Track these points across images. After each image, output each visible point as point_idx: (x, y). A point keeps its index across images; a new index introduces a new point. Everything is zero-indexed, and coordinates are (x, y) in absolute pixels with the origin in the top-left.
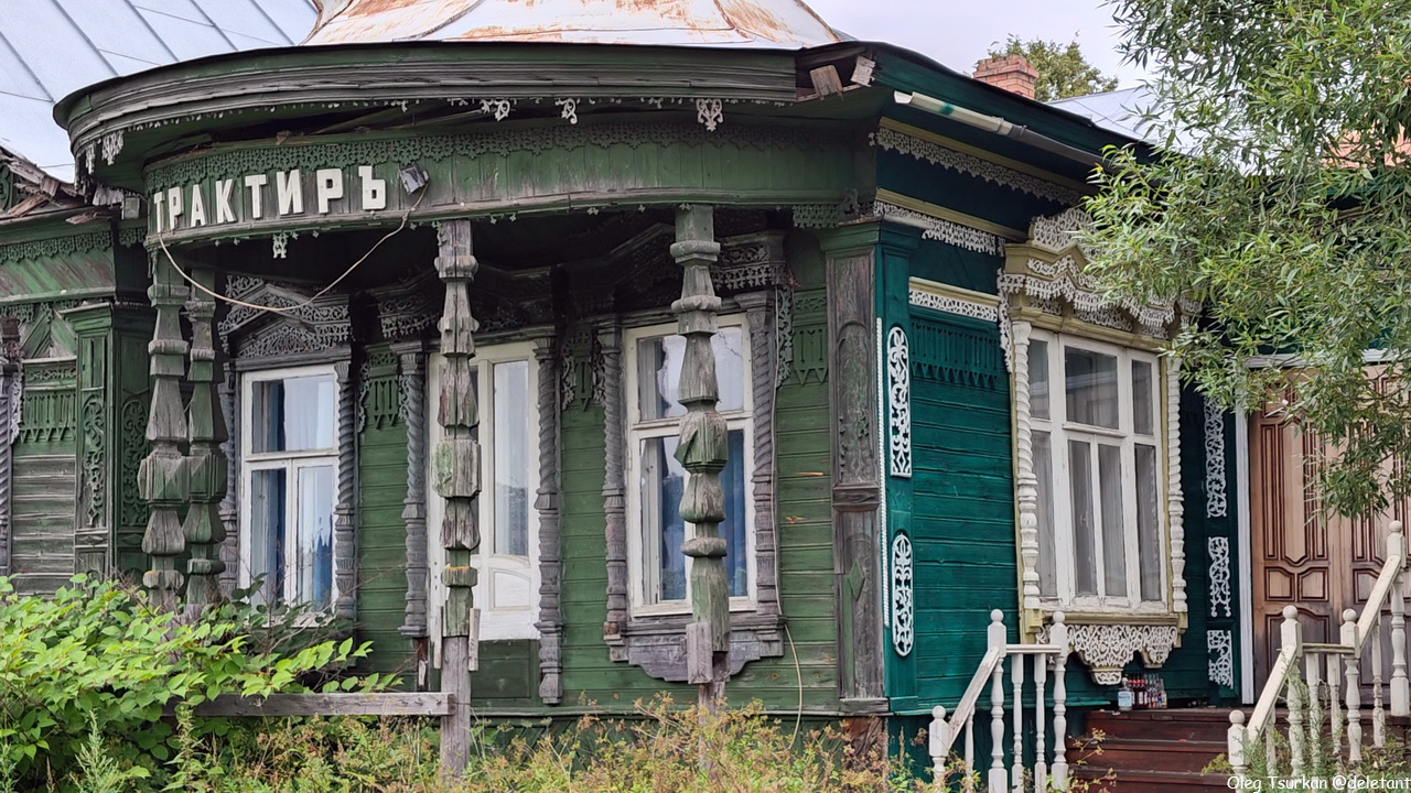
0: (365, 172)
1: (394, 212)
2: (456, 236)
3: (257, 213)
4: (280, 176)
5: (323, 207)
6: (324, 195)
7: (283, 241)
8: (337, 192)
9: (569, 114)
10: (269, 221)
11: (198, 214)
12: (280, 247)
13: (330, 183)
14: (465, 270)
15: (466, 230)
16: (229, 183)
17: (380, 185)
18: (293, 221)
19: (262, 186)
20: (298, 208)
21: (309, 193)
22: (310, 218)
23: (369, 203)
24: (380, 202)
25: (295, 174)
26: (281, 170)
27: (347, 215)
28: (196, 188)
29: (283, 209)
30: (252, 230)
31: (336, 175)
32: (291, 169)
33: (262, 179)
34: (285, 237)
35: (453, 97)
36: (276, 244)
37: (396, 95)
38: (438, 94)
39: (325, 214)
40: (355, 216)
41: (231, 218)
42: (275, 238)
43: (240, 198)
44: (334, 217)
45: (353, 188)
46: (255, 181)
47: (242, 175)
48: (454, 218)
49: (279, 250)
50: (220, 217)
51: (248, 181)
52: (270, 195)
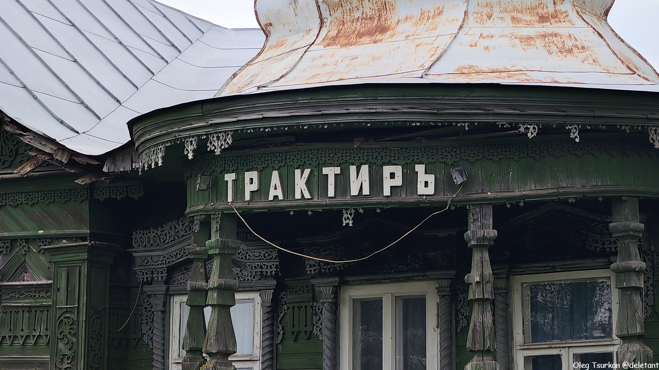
0: (420, 168)
1: (441, 197)
2: (484, 216)
3: (331, 193)
4: (353, 169)
5: (387, 192)
6: (388, 184)
7: (351, 214)
8: (398, 181)
9: (575, 135)
10: (340, 200)
11: (276, 191)
12: (348, 218)
13: (392, 176)
14: (490, 239)
15: (489, 211)
16: (307, 172)
17: (431, 178)
18: (362, 201)
19: (336, 175)
20: (366, 191)
21: (376, 181)
22: (375, 199)
23: (422, 190)
24: (430, 190)
25: (365, 169)
26: (353, 164)
27: (404, 198)
28: (275, 174)
29: (354, 191)
30: (326, 205)
31: (398, 170)
32: (362, 164)
33: (338, 170)
34: (353, 211)
35: (501, 121)
36: (345, 216)
37: (463, 118)
38: (491, 119)
39: (387, 197)
40: (411, 199)
41: (307, 196)
42: (344, 212)
43: (317, 183)
44: (395, 199)
45: (410, 179)
46: (331, 172)
47: (319, 167)
48: (482, 203)
49: (348, 221)
50: (298, 196)
51: (326, 170)
52: (343, 182)
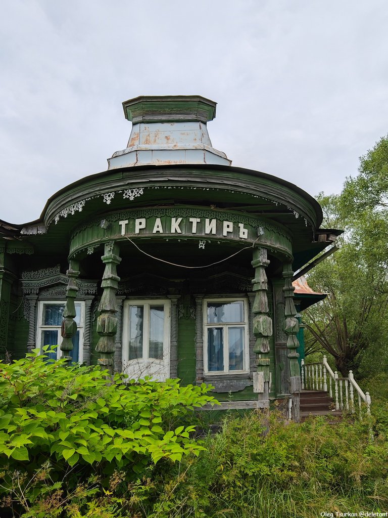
0: (241, 225)
1: (250, 240)
2: (264, 253)
3: (194, 231)
4: (207, 221)
5: (225, 234)
6: (226, 230)
8: (231, 230)
10: (198, 235)
11: (158, 228)
13: (228, 226)
15: (266, 251)
16: (180, 220)
17: (246, 231)
18: (212, 237)
20: (214, 232)
21: (219, 228)
22: (218, 237)
23: (241, 235)
24: (246, 236)
25: (214, 221)
26: (207, 218)
28: (158, 220)
31: (231, 224)
32: (212, 219)
35: (289, 206)
38: (286, 204)
40: (237, 239)
41: (179, 231)
42: (200, 241)
43: (185, 225)
44: (229, 237)
45: (236, 230)
46: (195, 221)
47: (187, 218)
48: (263, 247)
49: (202, 246)
50: (173, 231)
51: (191, 220)
52: (201, 226)
